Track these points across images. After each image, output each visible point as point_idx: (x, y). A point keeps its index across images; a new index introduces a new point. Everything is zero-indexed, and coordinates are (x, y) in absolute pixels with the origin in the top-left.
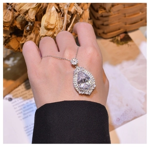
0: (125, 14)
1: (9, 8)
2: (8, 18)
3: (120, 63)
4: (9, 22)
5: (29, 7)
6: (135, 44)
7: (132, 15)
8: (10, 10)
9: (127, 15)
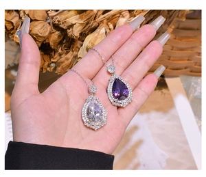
0: (170, 57)
1: (49, 21)
2: (45, 32)
3: (148, 112)
4: (44, 37)
5: (76, 21)
6: (170, 94)
7: (177, 60)
8: (49, 23)
9: (171, 58)
